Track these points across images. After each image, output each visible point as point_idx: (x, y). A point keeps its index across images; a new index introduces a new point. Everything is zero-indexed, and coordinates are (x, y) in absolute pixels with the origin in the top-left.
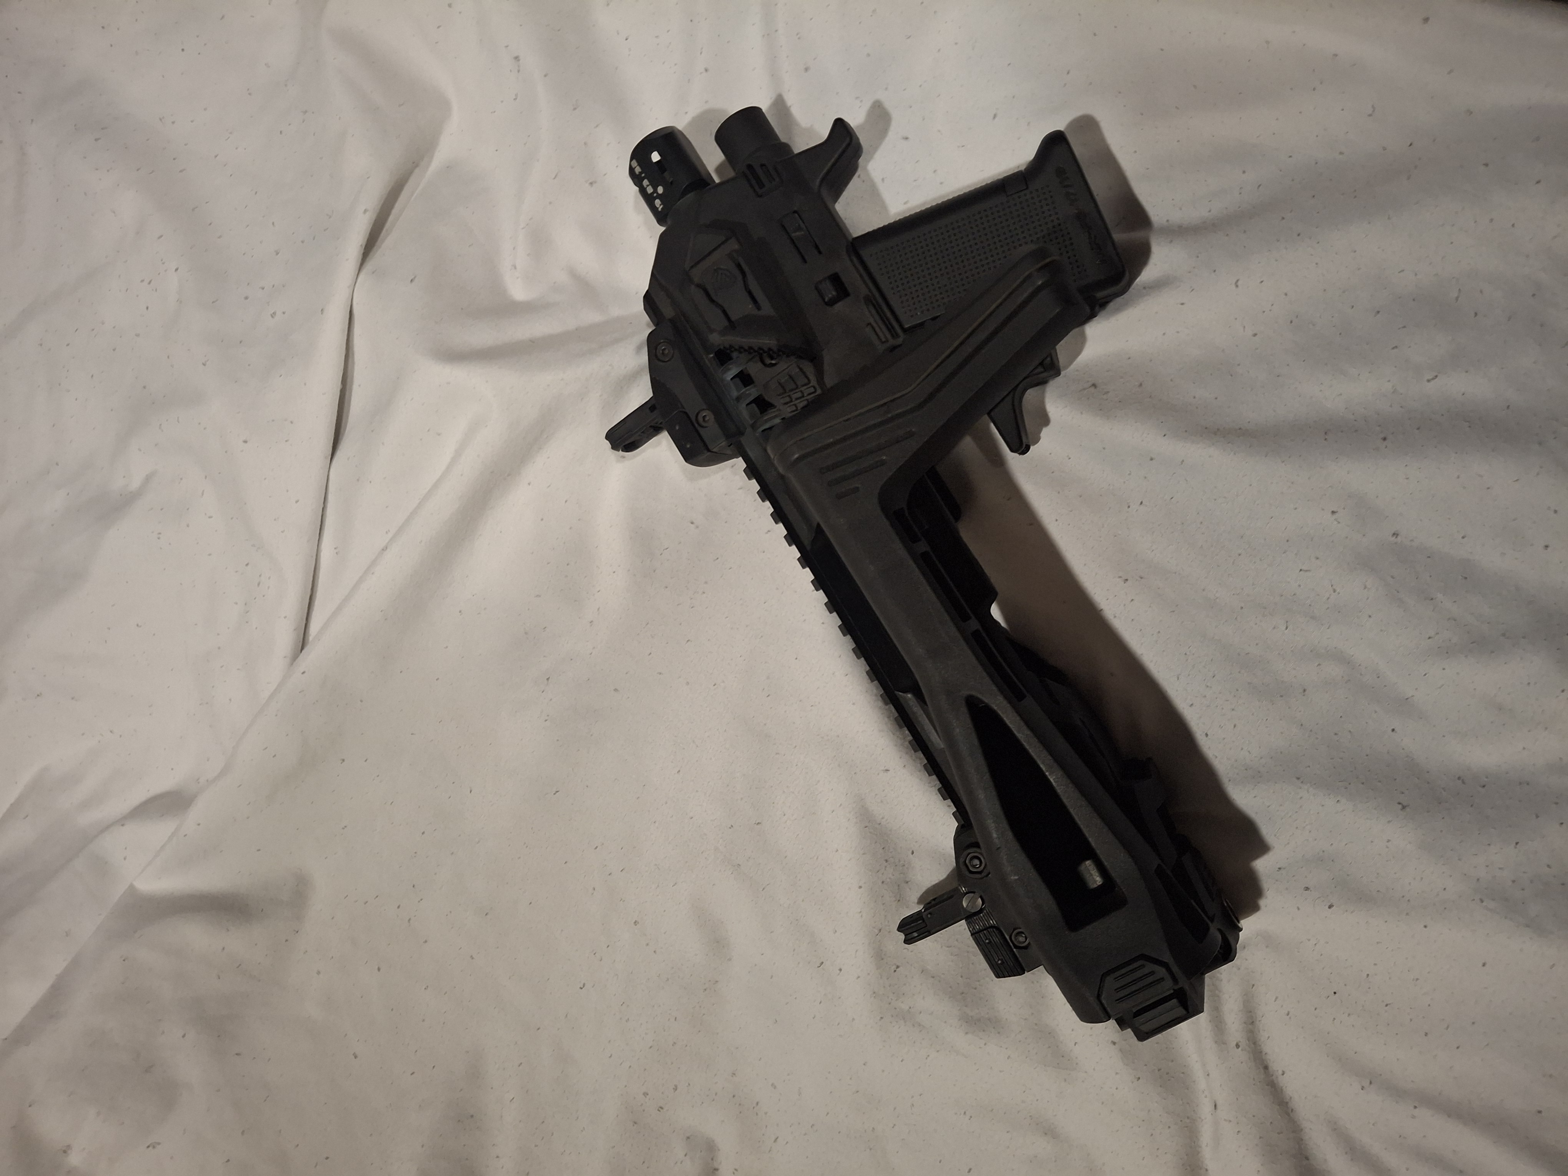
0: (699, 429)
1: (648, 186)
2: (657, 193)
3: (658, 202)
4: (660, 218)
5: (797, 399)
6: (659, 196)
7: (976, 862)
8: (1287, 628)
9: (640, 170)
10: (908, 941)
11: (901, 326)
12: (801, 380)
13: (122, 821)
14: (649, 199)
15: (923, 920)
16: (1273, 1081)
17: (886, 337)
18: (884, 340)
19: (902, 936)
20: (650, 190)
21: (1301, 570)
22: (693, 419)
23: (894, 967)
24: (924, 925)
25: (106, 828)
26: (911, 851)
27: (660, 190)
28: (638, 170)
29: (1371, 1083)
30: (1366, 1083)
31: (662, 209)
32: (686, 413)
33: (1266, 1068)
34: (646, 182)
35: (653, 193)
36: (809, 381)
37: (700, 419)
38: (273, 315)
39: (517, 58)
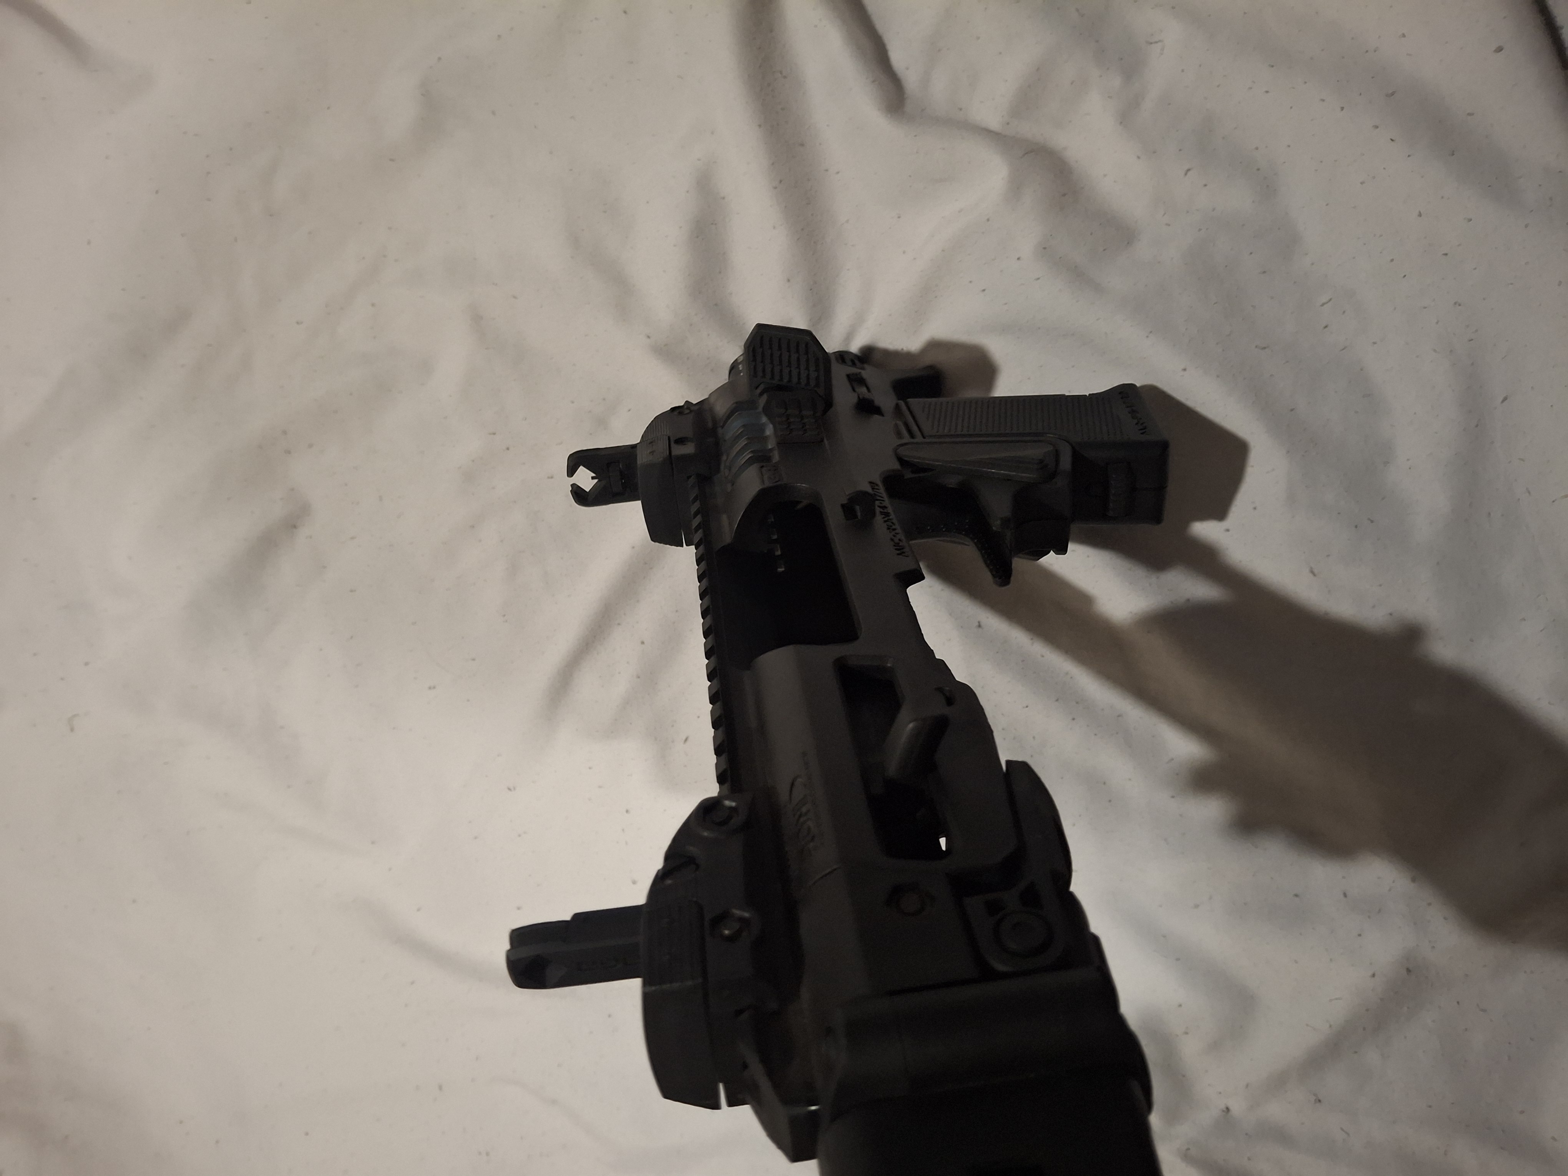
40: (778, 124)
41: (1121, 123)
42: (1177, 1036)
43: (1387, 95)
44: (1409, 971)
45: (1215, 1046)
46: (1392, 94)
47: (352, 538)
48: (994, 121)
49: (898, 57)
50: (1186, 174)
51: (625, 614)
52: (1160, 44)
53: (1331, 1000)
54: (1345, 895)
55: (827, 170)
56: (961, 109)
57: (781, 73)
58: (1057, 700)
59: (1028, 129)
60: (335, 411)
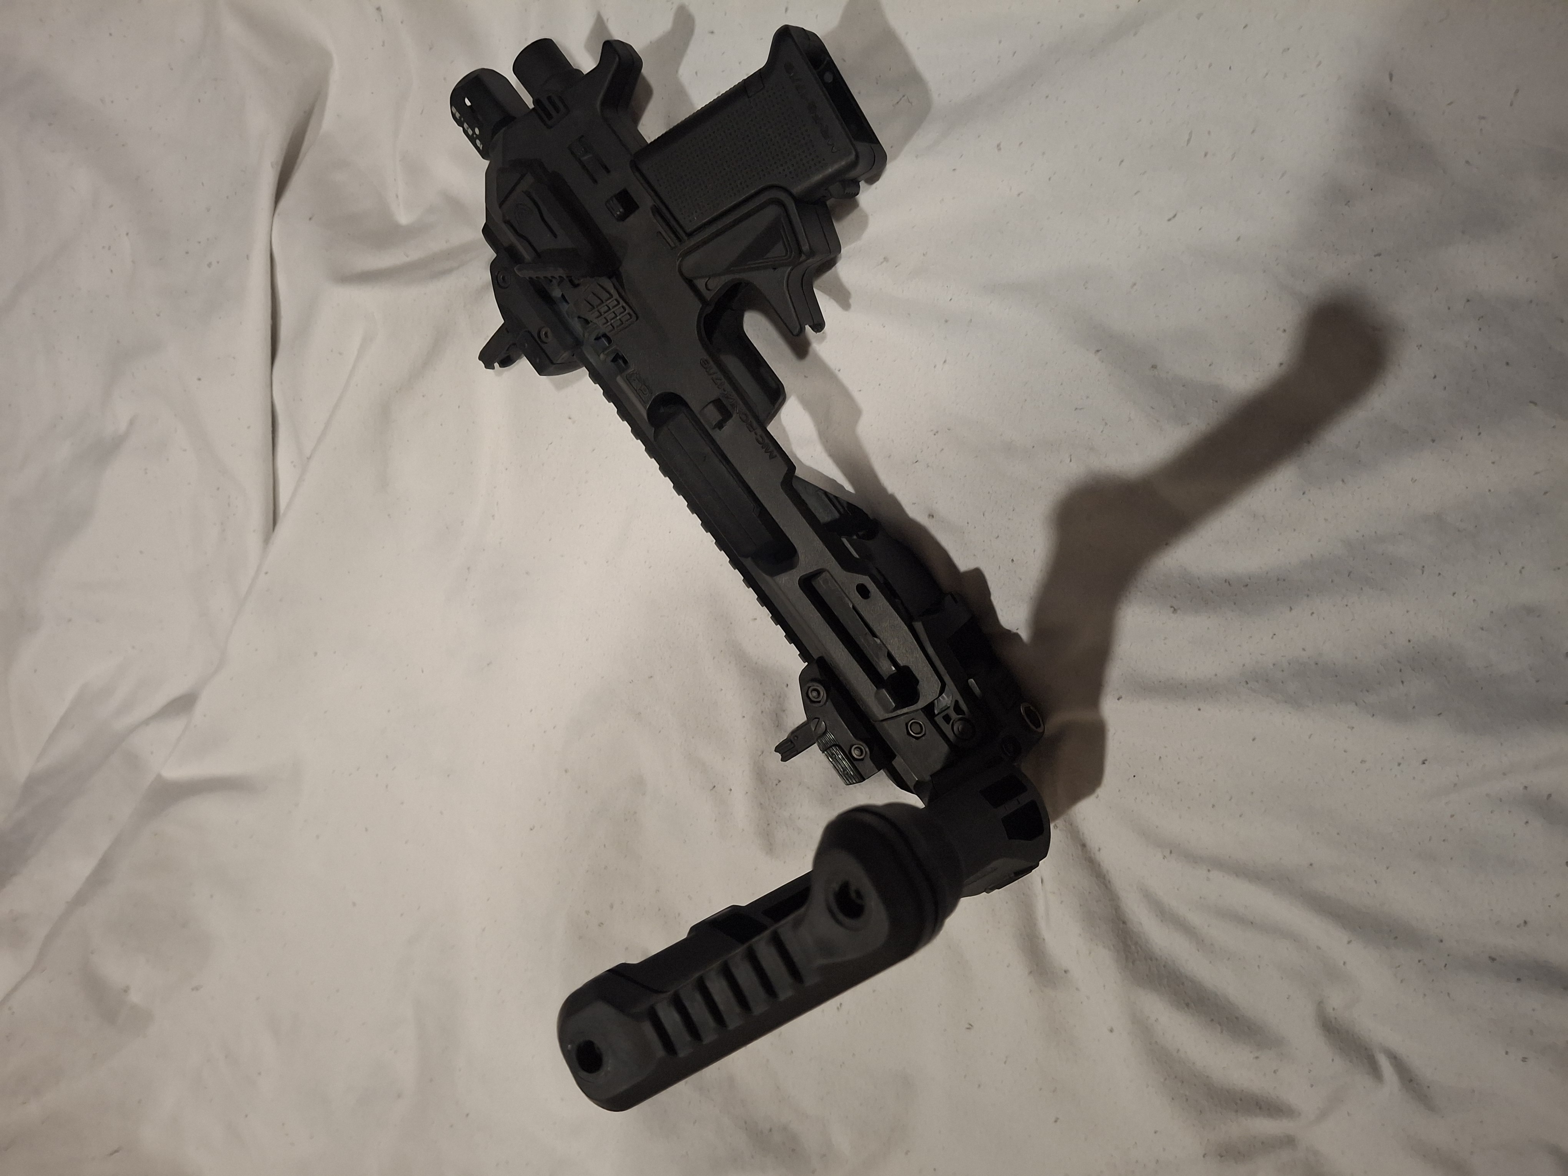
0: (543, 346)
1: (468, 128)
2: (476, 134)
3: (478, 142)
4: (484, 154)
5: (605, 313)
6: (478, 137)
7: (815, 694)
8: (1071, 461)
9: (459, 115)
10: (784, 759)
11: (685, 232)
12: (605, 296)
13: (147, 722)
14: (472, 139)
15: (792, 742)
16: (1090, 857)
17: (675, 244)
18: (673, 245)
19: (779, 756)
20: (470, 132)
21: (1076, 409)
22: (536, 336)
23: (777, 782)
24: (793, 746)
25: (134, 729)
26: (785, 684)
27: (477, 131)
28: (458, 115)
29: (1171, 852)
30: (1167, 853)
31: (482, 148)
32: (529, 332)
33: (1084, 846)
34: (466, 125)
35: (473, 134)
36: (612, 296)
37: (543, 336)
38: (209, 265)
39: (378, 9)
60: (606, 868)
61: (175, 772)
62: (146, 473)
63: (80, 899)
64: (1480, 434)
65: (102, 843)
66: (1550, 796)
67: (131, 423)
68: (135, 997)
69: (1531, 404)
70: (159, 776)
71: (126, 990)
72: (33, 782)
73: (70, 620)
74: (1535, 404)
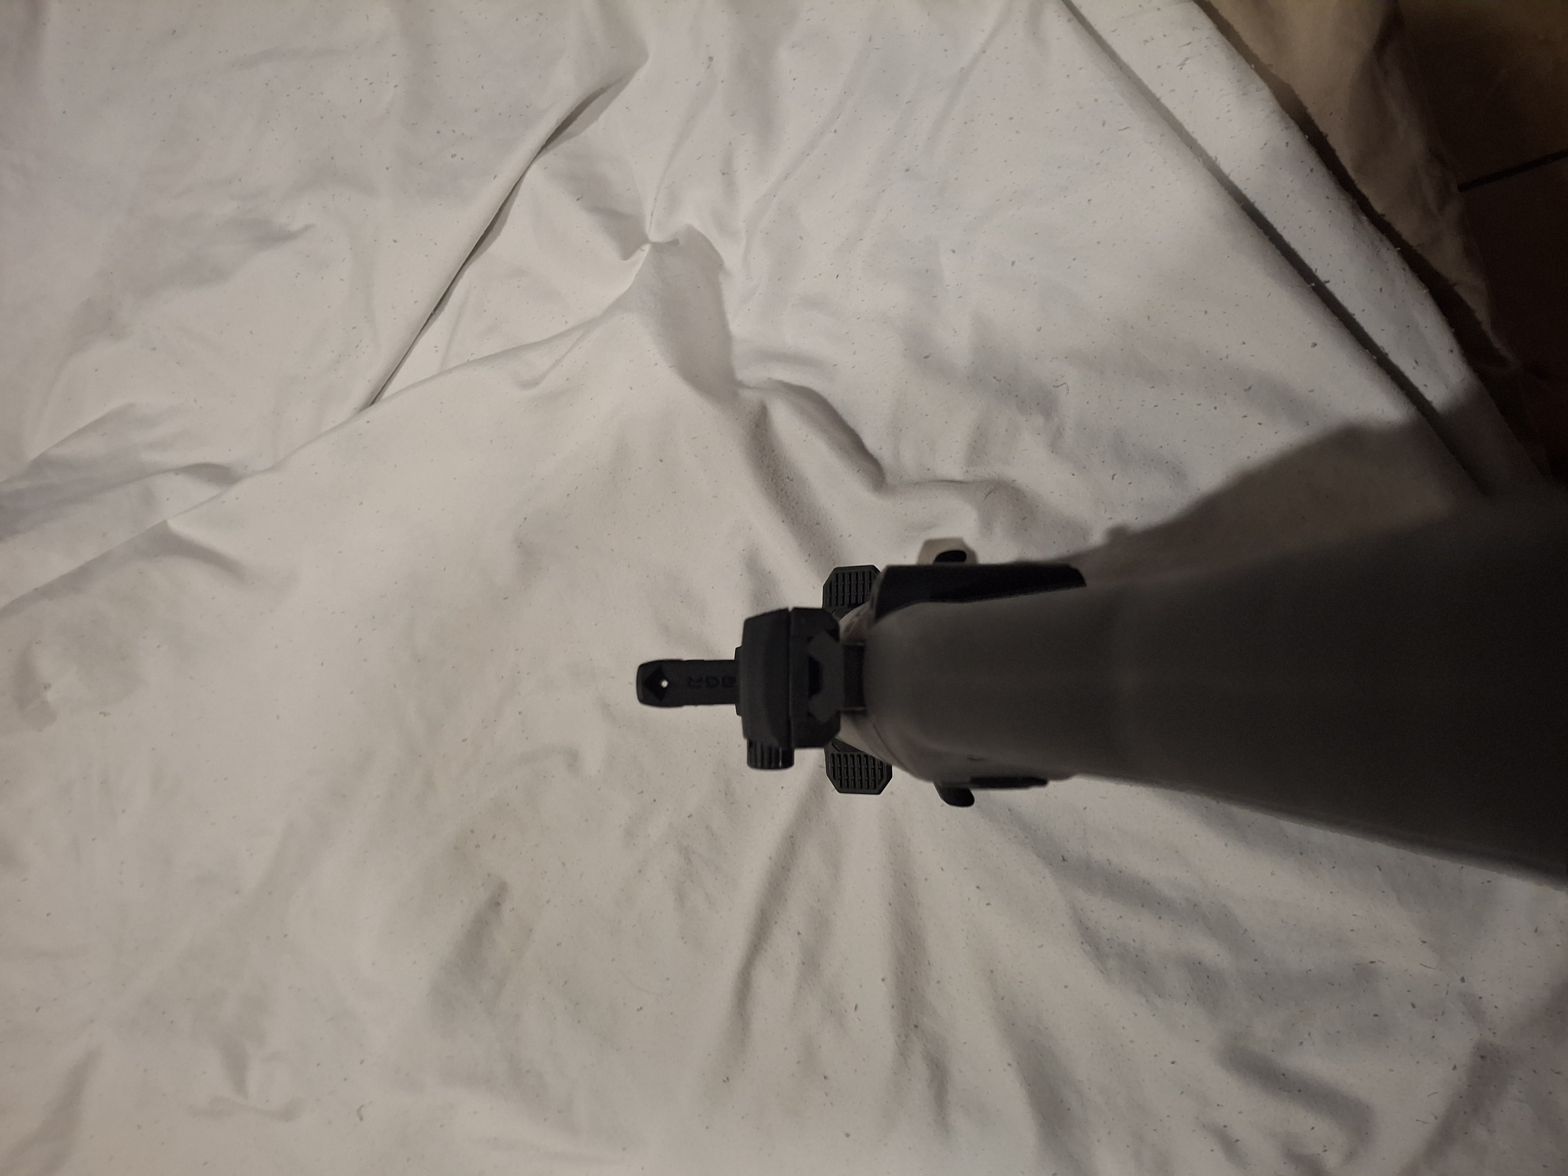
13: (178, 471)
25: (162, 470)
38: (453, 156)
39: (711, 59)
40: (796, 516)
41: (1052, 452)
42: (1319, 1154)
43: (1245, 390)
44: (1482, 1057)
45: (1351, 1156)
46: (1250, 388)
47: (548, 902)
48: (956, 473)
49: (870, 442)
50: (1113, 479)
51: (778, 913)
52: (1064, 386)
53: (1428, 1096)
54: (1414, 1006)
55: (841, 536)
56: (929, 469)
57: (788, 478)
58: (1143, 906)
59: (983, 472)
60: (508, 805)
61: (179, 526)
62: (296, 277)
63: (47, 592)
64: (1334, 867)
65: (88, 553)
66: (1238, 1140)
67: (307, 228)
68: (50, 696)
69: (1377, 868)
70: (165, 522)
71: (47, 687)
72: (42, 463)
73: (154, 349)
74: (1380, 869)
